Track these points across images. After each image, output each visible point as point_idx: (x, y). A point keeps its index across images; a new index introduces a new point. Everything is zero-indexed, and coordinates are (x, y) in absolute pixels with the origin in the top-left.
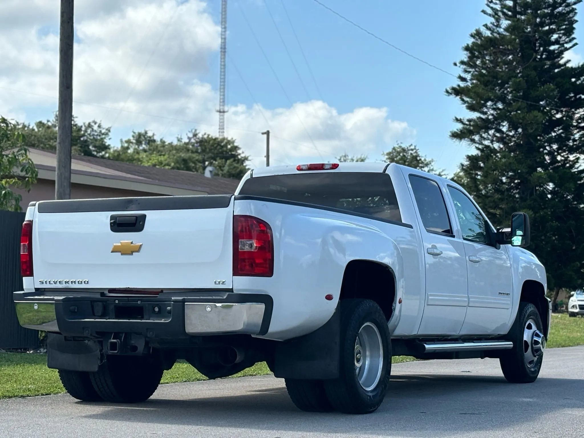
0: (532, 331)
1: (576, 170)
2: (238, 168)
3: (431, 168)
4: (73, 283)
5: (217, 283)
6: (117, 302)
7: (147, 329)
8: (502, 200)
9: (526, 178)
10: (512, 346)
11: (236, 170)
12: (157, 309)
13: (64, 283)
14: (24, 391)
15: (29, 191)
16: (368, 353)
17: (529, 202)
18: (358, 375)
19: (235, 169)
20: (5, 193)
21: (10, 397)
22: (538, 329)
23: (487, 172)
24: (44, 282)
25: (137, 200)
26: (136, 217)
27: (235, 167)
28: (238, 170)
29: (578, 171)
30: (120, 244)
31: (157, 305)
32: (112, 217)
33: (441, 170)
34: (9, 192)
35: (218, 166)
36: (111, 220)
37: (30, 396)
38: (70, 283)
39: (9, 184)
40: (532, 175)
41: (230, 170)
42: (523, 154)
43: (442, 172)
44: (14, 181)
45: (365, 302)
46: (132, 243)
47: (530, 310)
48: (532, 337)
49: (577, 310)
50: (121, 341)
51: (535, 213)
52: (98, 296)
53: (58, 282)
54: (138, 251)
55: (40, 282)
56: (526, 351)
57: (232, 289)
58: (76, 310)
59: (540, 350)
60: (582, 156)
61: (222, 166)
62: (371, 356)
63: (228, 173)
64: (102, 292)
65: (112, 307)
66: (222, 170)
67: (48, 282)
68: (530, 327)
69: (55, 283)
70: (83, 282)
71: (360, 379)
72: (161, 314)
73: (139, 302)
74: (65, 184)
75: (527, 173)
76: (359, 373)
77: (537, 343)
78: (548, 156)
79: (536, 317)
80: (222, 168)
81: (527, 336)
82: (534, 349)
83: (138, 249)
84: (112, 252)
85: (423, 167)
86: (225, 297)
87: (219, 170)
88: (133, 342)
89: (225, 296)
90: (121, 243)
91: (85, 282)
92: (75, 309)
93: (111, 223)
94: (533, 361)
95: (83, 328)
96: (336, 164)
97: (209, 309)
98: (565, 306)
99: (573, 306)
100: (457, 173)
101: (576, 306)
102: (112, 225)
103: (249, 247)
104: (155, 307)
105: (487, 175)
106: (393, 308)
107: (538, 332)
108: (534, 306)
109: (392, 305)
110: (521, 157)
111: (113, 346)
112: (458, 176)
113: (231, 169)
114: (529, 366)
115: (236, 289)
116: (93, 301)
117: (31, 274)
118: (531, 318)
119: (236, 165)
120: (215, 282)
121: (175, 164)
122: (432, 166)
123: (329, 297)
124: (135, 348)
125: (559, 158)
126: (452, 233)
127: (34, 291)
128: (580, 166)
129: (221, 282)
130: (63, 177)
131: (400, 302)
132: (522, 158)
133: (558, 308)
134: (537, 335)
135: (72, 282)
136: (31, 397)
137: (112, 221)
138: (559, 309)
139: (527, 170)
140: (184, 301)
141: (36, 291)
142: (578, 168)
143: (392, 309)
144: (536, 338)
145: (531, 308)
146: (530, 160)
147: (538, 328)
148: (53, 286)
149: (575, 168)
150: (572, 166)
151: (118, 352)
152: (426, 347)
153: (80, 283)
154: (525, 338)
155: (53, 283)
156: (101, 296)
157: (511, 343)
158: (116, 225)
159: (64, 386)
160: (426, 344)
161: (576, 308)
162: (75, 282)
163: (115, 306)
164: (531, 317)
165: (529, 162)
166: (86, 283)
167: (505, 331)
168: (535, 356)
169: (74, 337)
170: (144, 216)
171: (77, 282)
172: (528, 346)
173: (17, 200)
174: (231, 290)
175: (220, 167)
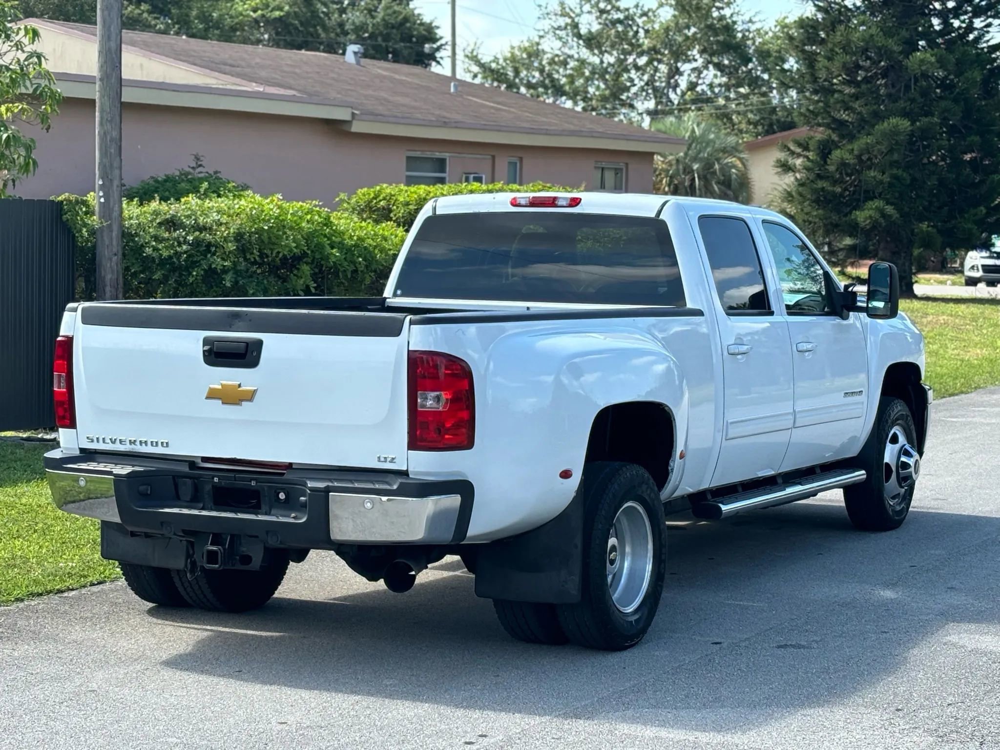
0: (897, 447)
1: (985, 45)
2: (400, 13)
3: (736, 11)
4: (144, 444)
5: (382, 459)
6: (216, 480)
7: (267, 532)
8: (856, 97)
9: (901, 62)
10: (865, 476)
11: (397, 17)
12: (282, 496)
13: (128, 443)
14: (62, 580)
15: (48, 129)
16: (628, 549)
17: (901, 104)
18: (611, 585)
19: (395, 16)
20: (8, 137)
21: (40, 595)
22: (909, 443)
23: (832, 50)
24: (95, 440)
25: (246, 313)
26: (247, 344)
27: (395, 12)
28: (401, 17)
29: (989, 47)
30: (220, 387)
31: (283, 490)
32: (206, 341)
33: (752, 13)
34: (13, 136)
35: (366, 9)
36: (203, 347)
37: (73, 590)
38: (138, 443)
39: (12, 112)
40: (910, 57)
41: (387, 18)
42: (894, 19)
43: (754, 16)
44: (20, 107)
45: (624, 469)
46: (240, 386)
47: (896, 411)
48: (899, 458)
49: (979, 274)
50: (224, 549)
51: (913, 123)
52: (185, 469)
53: (118, 441)
54: (251, 399)
55: (88, 438)
56: (887, 481)
57: (407, 470)
58: (149, 492)
59: (911, 476)
60: (996, 22)
61: (373, 8)
62: (633, 554)
63: (383, 22)
64: (191, 463)
65: (208, 488)
66: (373, 17)
67: (101, 440)
68: (894, 440)
69: (113, 442)
70: (160, 444)
71: (615, 593)
72: (290, 504)
73: (253, 483)
74: (112, 151)
75: (901, 53)
76: (612, 581)
77: (906, 466)
78: (939, 18)
79: (906, 422)
80: (373, 13)
81: (890, 454)
82: (901, 476)
83: (250, 396)
84: (207, 398)
85: (722, 8)
86: (395, 487)
87: (368, 16)
88: (244, 549)
89: (395, 483)
90: (221, 384)
91: (162, 443)
92: (147, 490)
93: (204, 351)
94: (899, 494)
95: (162, 523)
96: (577, 198)
97: (369, 504)
98: (958, 262)
99: (973, 268)
100: (781, 19)
101: (977, 267)
102: (206, 354)
103: (434, 401)
104: (279, 493)
105: (833, 55)
106: (670, 468)
107: (908, 447)
108: (903, 403)
109: (668, 464)
110: (891, 25)
111: (212, 557)
112: (782, 24)
113: (389, 15)
114: (892, 503)
115: (414, 472)
116: (176, 477)
117: (72, 425)
118: (898, 424)
119: (396, 8)
120: (379, 458)
121: (291, 6)
122: (738, 6)
123: (566, 474)
124: (247, 559)
125: (956, 23)
126: (769, 308)
127: (77, 453)
128: (992, 38)
129: (389, 459)
130: (108, 138)
131: (682, 456)
132: (893, 26)
133: (947, 264)
134: (908, 454)
135: (140, 441)
136: (74, 593)
137: (206, 348)
138: (949, 266)
139: (901, 48)
140: (327, 490)
141: (81, 453)
142: (988, 41)
143: (668, 470)
144: (903, 459)
145: (899, 408)
146: (907, 30)
147: (909, 440)
148: (109, 447)
149: (984, 42)
150: (977, 40)
151: (220, 566)
152: (723, 509)
153: (155, 444)
154: (887, 459)
155: (109, 441)
156: (190, 469)
157: (863, 472)
158: (213, 356)
159: (129, 585)
160: (723, 504)
161: (978, 270)
162: (146, 442)
163: (213, 486)
164: (899, 422)
165: (905, 34)
166: (165, 445)
167: (854, 451)
168: (903, 487)
169: (145, 533)
170: (260, 343)
171: (149, 443)
172: (891, 471)
173: (29, 149)
174: (405, 474)
175: (370, 11)
